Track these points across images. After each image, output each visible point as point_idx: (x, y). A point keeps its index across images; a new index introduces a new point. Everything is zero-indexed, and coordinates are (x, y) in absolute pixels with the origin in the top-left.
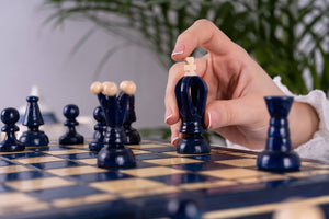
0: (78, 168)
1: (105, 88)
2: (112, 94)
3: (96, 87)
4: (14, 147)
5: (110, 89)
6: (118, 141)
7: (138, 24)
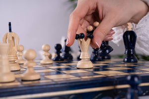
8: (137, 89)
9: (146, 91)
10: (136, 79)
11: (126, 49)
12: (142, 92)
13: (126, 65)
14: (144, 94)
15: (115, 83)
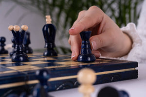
1: (15, 28)
2: (17, 30)
3: (11, 27)
5: (17, 28)
6: (21, 50)
7: (36, 4)
8: (46, 85)
9: (60, 86)
10: (45, 74)
11: (46, 42)
12: (56, 86)
13: (46, 59)
14: (58, 89)
15: (26, 78)
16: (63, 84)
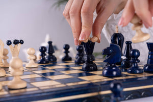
0: (71, 71)
4: (44, 62)
12: (125, 97)
14: (127, 98)
16: (132, 95)
